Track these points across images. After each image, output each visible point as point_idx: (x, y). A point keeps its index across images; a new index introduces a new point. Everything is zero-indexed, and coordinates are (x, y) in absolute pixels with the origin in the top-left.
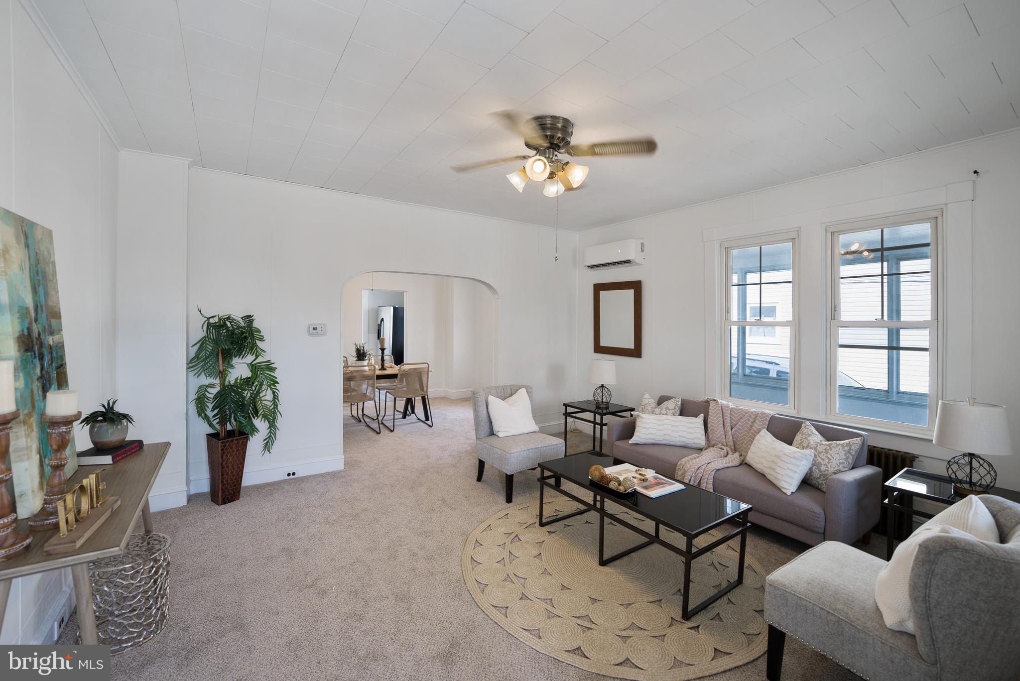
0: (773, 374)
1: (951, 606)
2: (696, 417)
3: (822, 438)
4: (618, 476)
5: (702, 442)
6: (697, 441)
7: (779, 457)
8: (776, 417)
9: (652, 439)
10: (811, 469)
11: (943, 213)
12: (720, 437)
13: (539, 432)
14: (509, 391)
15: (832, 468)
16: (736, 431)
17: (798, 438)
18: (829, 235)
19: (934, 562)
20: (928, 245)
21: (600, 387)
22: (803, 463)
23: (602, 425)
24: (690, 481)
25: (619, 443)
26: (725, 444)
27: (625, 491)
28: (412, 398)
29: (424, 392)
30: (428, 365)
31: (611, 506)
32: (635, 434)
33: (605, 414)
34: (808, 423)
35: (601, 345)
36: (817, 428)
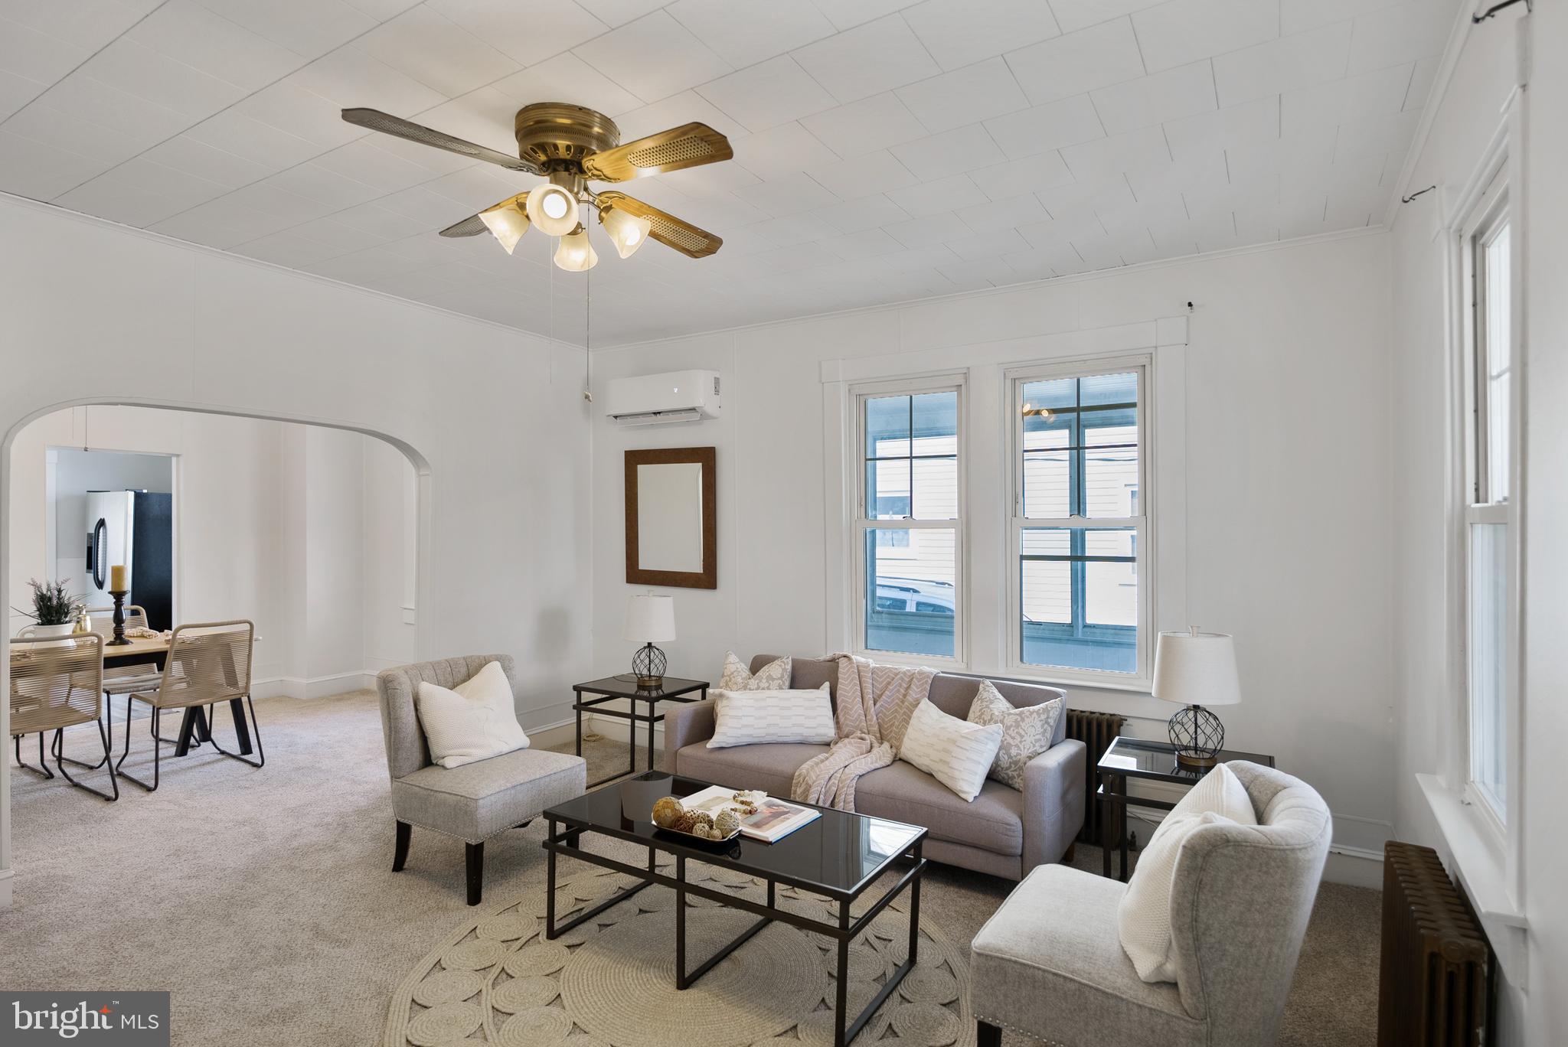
0: (911, 608)
1: (1222, 928)
2: (818, 688)
3: (1008, 705)
4: (707, 813)
5: (830, 732)
6: (822, 731)
7: (954, 742)
8: (940, 676)
9: (748, 736)
10: (997, 756)
11: (1152, 359)
12: (857, 719)
13: (530, 747)
14: (464, 670)
15: (1026, 750)
16: (882, 706)
17: (975, 707)
18: (1009, 383)
19: (1201, 868)
20: (1133, 405)
21: (645, 648)
22: (988, 747)
23: (652, 719)
24: (817, 803)
25: (688, 750)
26: (866, 731)
27: (723, 838)
28: (201, 707)
29: (238, 688)
30: (251, 625)
31: (697, 871)
32: (717, 729)
33: (658, 699)
34: (988, 682)
35: (640, 568)
36: (1002, 689)
